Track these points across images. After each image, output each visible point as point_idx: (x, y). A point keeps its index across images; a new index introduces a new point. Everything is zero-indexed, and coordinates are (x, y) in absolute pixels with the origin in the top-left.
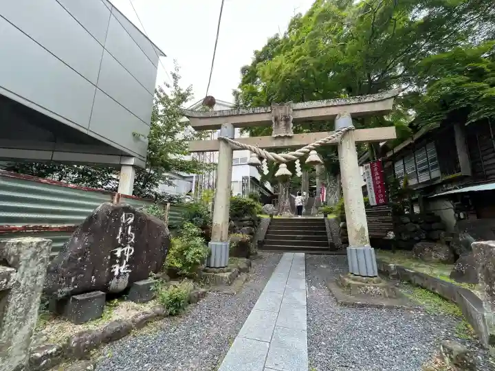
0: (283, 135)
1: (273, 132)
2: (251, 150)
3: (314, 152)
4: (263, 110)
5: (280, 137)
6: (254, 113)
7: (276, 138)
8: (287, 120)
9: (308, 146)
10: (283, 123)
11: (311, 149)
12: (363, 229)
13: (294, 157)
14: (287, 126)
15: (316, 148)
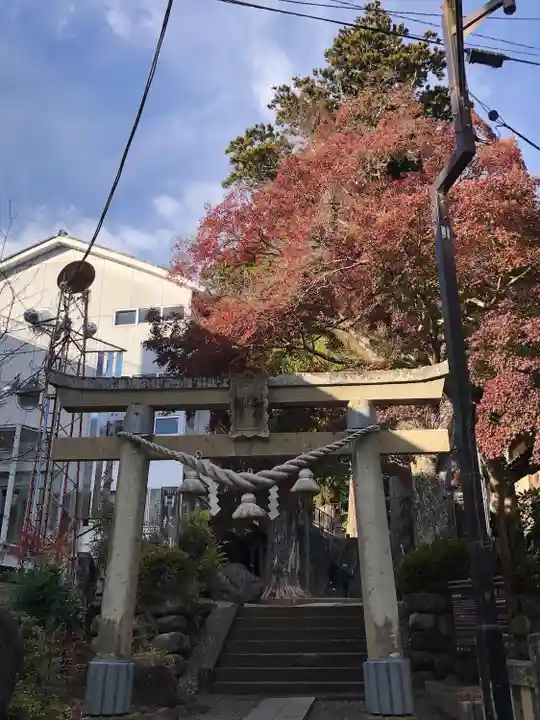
0: (249, 435)
1: (231, 428)
2: (184, 462)
3: (305, 472)
4: (212, 383)
5: (243, 439)
6: (195, 388)
7: (237, 440)
8: (257, 405)
9: (295, 460)
10: (249, 413)
11: (301, 467)
12: (388, 624)
13: (268, 480)
14: (258, 417)
15: (311, 465)
